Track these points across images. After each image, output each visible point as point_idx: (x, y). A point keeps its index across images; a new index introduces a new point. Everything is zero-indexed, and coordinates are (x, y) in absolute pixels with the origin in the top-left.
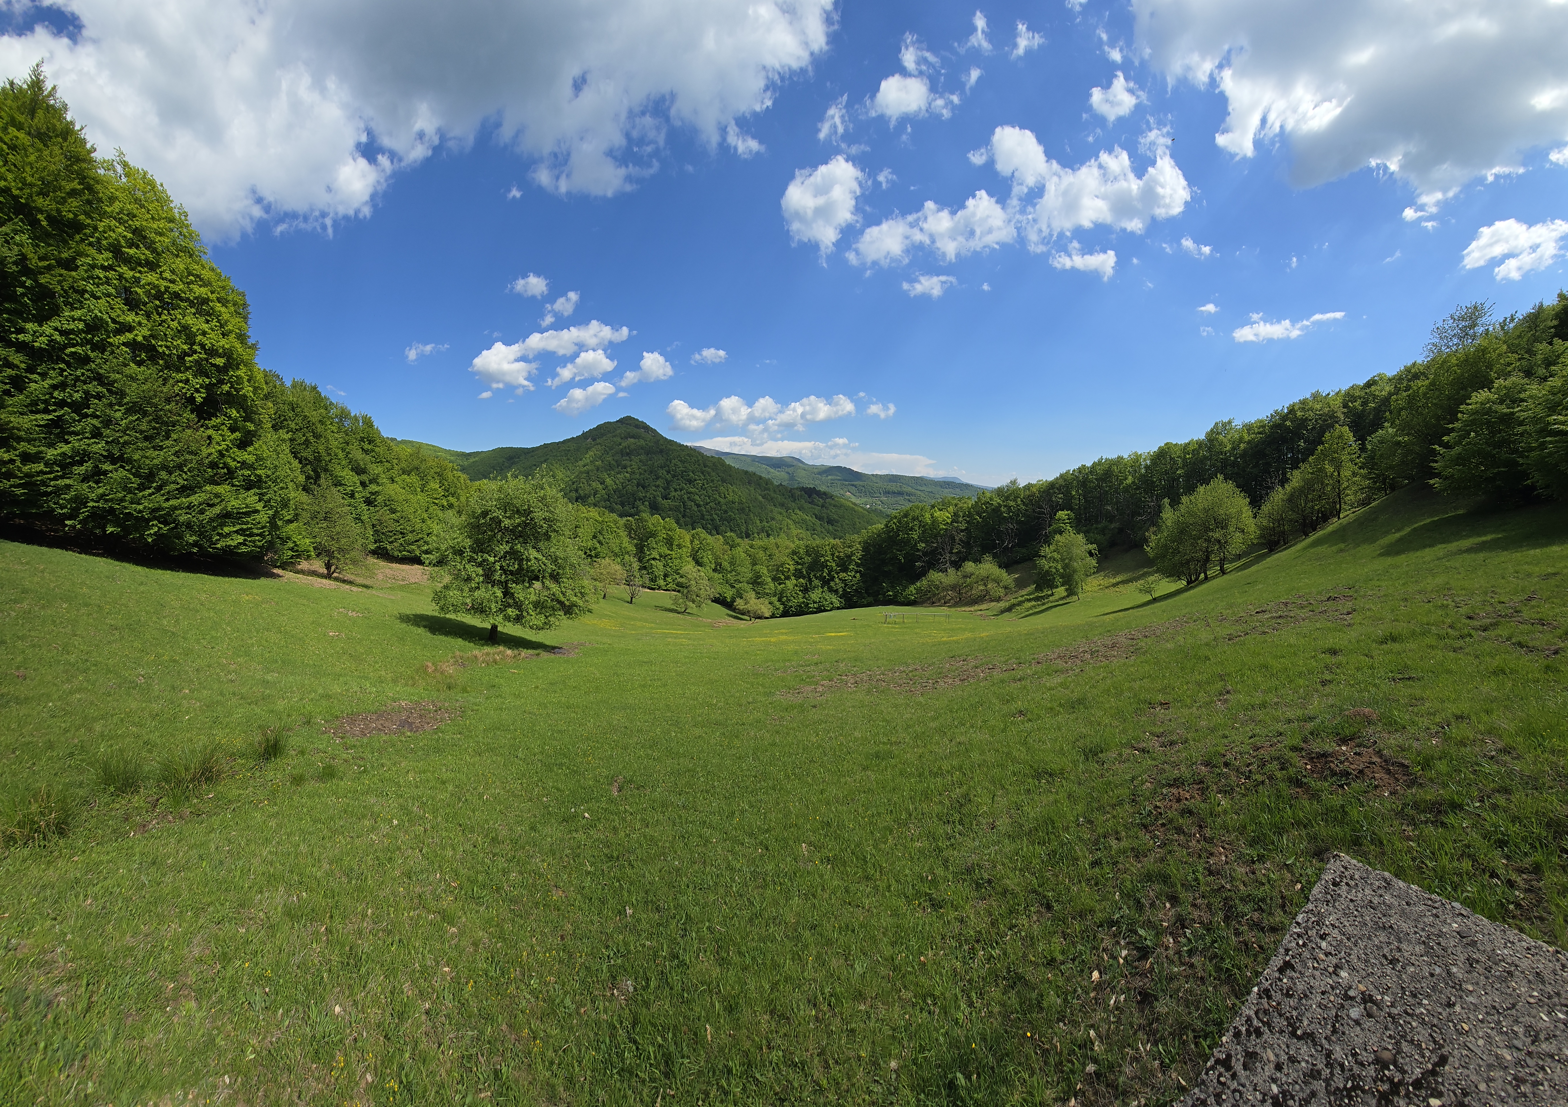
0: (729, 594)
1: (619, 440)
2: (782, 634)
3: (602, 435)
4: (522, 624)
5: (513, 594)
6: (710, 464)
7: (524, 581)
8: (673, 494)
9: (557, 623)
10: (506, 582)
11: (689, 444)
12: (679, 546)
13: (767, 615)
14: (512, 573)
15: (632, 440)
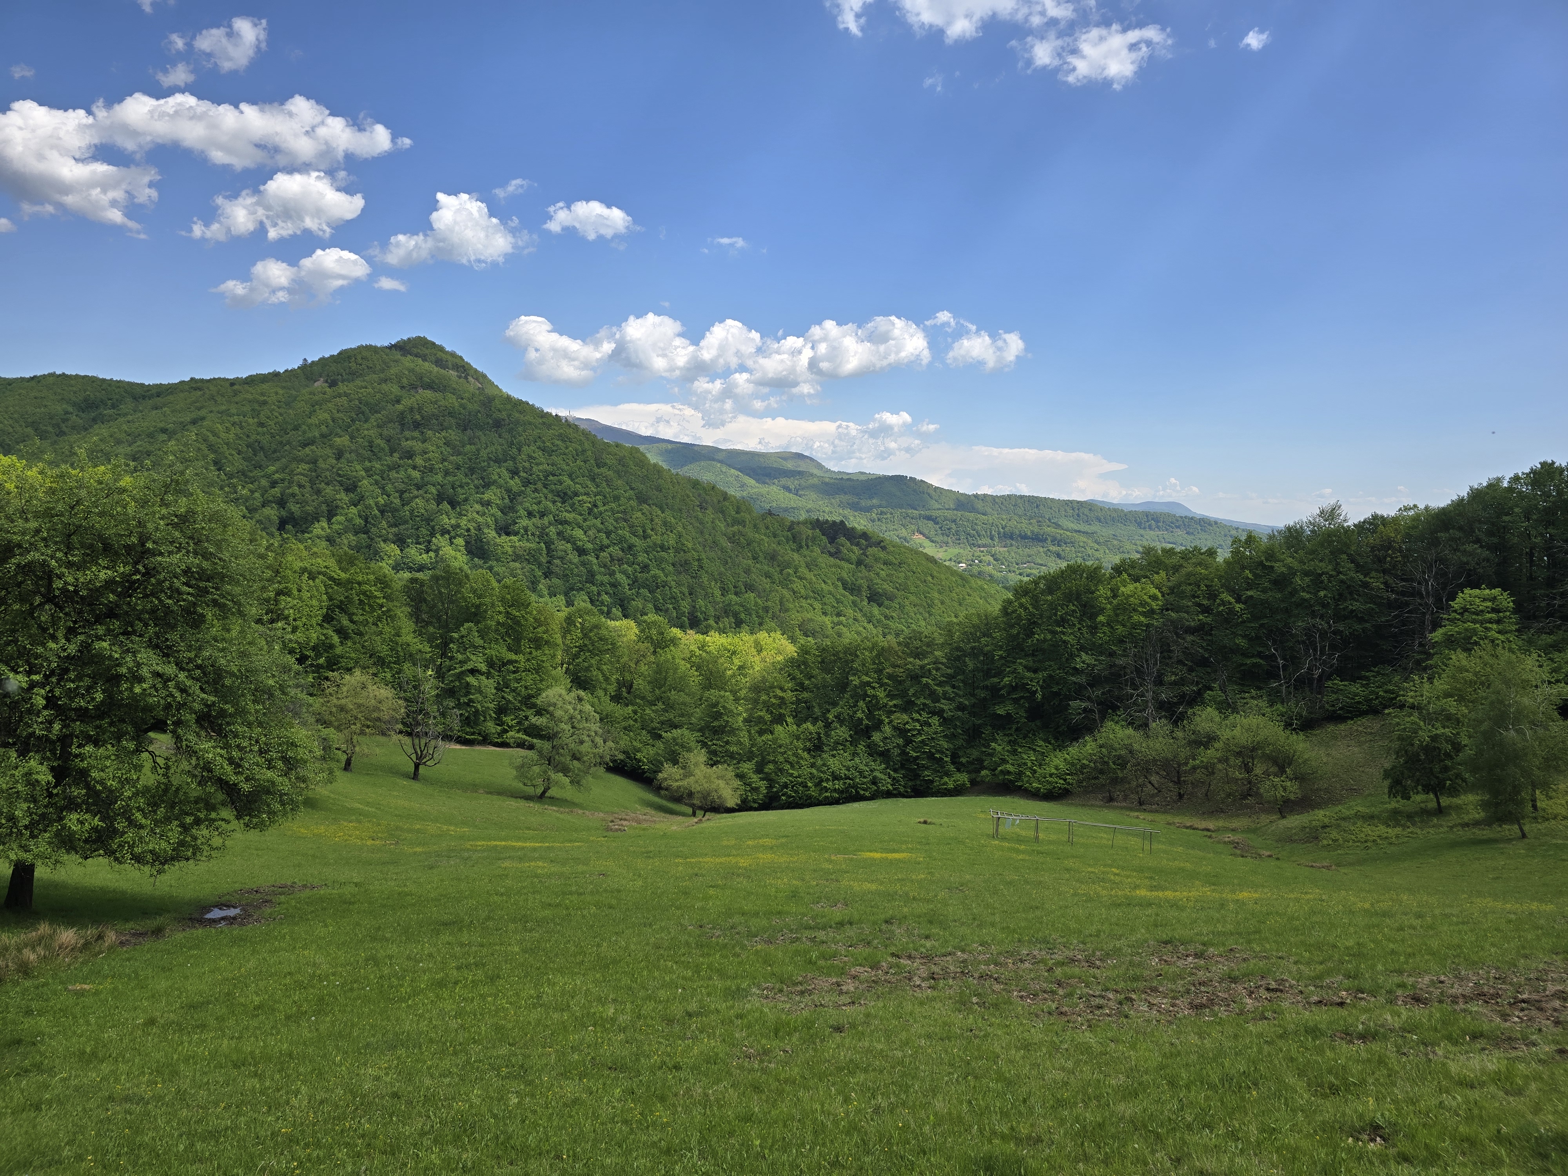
0: (646, 754)
1: (395, 389)
2: (764, 848)
3: (353, 375)
4: (110, 853)
5: (84, 773)
6: (610, 460)
7: (119, 737)
8: (525, 522)
9: (217, 841)
10: (65, 740)
11: (563, 413)
12: (538, 643)
13: (731, 803)
14: (83, 714)
15: (428, 394)
